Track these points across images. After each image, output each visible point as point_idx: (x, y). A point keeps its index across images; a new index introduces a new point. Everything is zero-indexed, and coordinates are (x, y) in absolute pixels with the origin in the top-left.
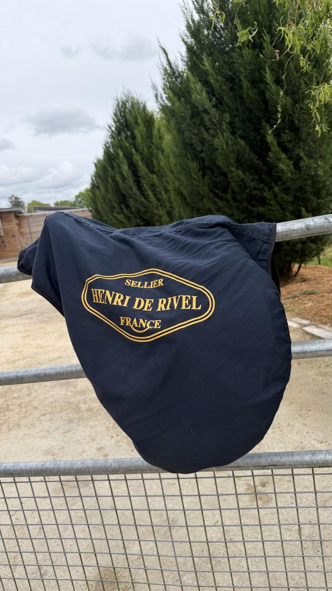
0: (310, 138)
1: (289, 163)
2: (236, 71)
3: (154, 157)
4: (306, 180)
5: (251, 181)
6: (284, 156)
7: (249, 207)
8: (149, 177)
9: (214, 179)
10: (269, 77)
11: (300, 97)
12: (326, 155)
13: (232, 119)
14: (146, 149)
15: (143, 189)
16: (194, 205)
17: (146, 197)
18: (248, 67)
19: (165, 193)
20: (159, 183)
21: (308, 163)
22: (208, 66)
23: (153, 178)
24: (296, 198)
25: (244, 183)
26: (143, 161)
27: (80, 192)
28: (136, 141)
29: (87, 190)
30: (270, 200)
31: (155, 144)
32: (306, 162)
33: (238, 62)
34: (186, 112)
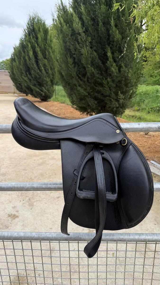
0: (127, 57)
1: (117, 68)
2: (96, 16)
3: (47, 50)
4: (122, 78)
5: (97, 74)
6: (114, 64)
7: (94, 87)
8: (43, 60)
9: (79, 69)
10: (112, 23)
11: (125, 36)
12: (133, 67)
13: (91, 41)
14: (43, 45)
15: (39, 66)
16: (67, 81)
17: (41, 71)
18: (103, 15)
19: (51, 70)
20: (48, 65)
21: (125, 70)
22: (83, 10)
23: (45, 61)
24: (117, 85)
25: (94, 74)
26: (41, 52)
27: (3, 60)
28: (38, 40)
29: (7, 60)
30: (105, 85)
31: (48, 44)
32: (124, 69)
33: (98, 11)
34: (69, 32)
